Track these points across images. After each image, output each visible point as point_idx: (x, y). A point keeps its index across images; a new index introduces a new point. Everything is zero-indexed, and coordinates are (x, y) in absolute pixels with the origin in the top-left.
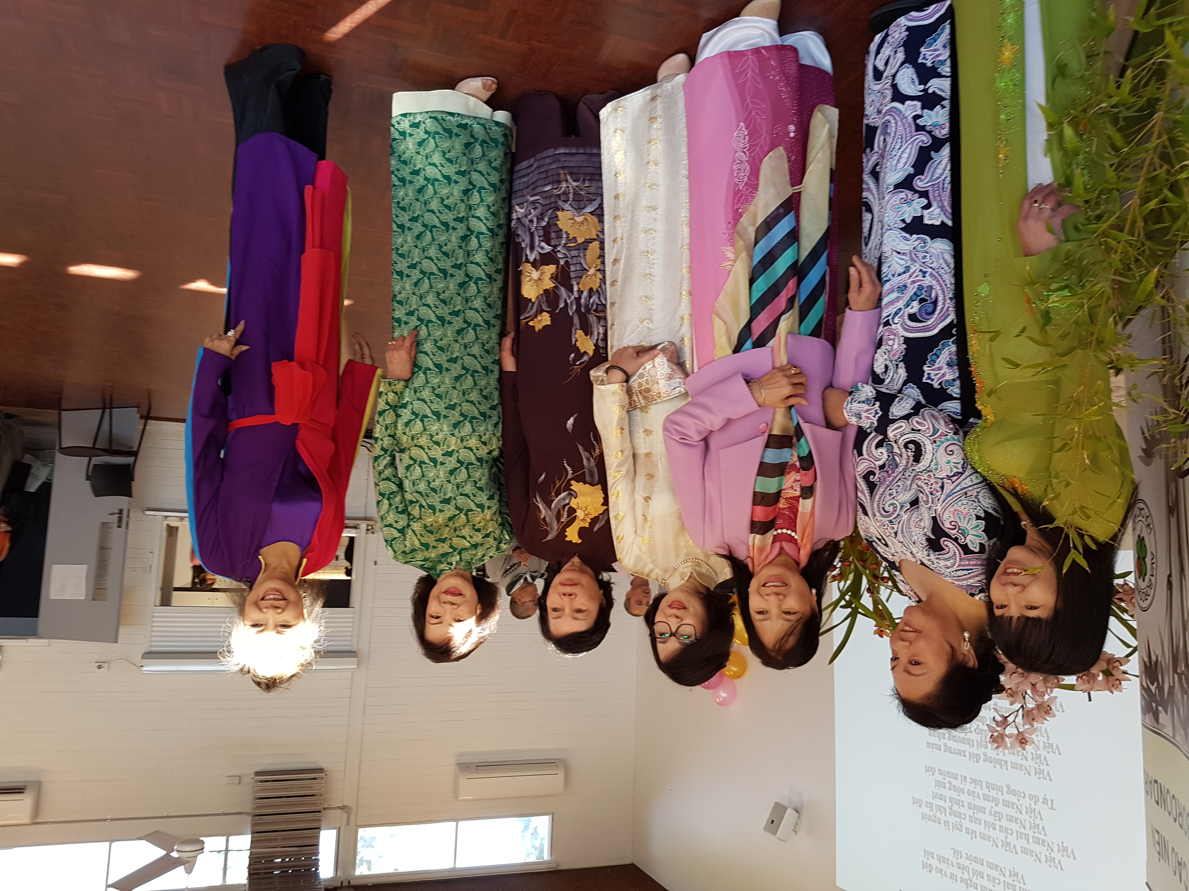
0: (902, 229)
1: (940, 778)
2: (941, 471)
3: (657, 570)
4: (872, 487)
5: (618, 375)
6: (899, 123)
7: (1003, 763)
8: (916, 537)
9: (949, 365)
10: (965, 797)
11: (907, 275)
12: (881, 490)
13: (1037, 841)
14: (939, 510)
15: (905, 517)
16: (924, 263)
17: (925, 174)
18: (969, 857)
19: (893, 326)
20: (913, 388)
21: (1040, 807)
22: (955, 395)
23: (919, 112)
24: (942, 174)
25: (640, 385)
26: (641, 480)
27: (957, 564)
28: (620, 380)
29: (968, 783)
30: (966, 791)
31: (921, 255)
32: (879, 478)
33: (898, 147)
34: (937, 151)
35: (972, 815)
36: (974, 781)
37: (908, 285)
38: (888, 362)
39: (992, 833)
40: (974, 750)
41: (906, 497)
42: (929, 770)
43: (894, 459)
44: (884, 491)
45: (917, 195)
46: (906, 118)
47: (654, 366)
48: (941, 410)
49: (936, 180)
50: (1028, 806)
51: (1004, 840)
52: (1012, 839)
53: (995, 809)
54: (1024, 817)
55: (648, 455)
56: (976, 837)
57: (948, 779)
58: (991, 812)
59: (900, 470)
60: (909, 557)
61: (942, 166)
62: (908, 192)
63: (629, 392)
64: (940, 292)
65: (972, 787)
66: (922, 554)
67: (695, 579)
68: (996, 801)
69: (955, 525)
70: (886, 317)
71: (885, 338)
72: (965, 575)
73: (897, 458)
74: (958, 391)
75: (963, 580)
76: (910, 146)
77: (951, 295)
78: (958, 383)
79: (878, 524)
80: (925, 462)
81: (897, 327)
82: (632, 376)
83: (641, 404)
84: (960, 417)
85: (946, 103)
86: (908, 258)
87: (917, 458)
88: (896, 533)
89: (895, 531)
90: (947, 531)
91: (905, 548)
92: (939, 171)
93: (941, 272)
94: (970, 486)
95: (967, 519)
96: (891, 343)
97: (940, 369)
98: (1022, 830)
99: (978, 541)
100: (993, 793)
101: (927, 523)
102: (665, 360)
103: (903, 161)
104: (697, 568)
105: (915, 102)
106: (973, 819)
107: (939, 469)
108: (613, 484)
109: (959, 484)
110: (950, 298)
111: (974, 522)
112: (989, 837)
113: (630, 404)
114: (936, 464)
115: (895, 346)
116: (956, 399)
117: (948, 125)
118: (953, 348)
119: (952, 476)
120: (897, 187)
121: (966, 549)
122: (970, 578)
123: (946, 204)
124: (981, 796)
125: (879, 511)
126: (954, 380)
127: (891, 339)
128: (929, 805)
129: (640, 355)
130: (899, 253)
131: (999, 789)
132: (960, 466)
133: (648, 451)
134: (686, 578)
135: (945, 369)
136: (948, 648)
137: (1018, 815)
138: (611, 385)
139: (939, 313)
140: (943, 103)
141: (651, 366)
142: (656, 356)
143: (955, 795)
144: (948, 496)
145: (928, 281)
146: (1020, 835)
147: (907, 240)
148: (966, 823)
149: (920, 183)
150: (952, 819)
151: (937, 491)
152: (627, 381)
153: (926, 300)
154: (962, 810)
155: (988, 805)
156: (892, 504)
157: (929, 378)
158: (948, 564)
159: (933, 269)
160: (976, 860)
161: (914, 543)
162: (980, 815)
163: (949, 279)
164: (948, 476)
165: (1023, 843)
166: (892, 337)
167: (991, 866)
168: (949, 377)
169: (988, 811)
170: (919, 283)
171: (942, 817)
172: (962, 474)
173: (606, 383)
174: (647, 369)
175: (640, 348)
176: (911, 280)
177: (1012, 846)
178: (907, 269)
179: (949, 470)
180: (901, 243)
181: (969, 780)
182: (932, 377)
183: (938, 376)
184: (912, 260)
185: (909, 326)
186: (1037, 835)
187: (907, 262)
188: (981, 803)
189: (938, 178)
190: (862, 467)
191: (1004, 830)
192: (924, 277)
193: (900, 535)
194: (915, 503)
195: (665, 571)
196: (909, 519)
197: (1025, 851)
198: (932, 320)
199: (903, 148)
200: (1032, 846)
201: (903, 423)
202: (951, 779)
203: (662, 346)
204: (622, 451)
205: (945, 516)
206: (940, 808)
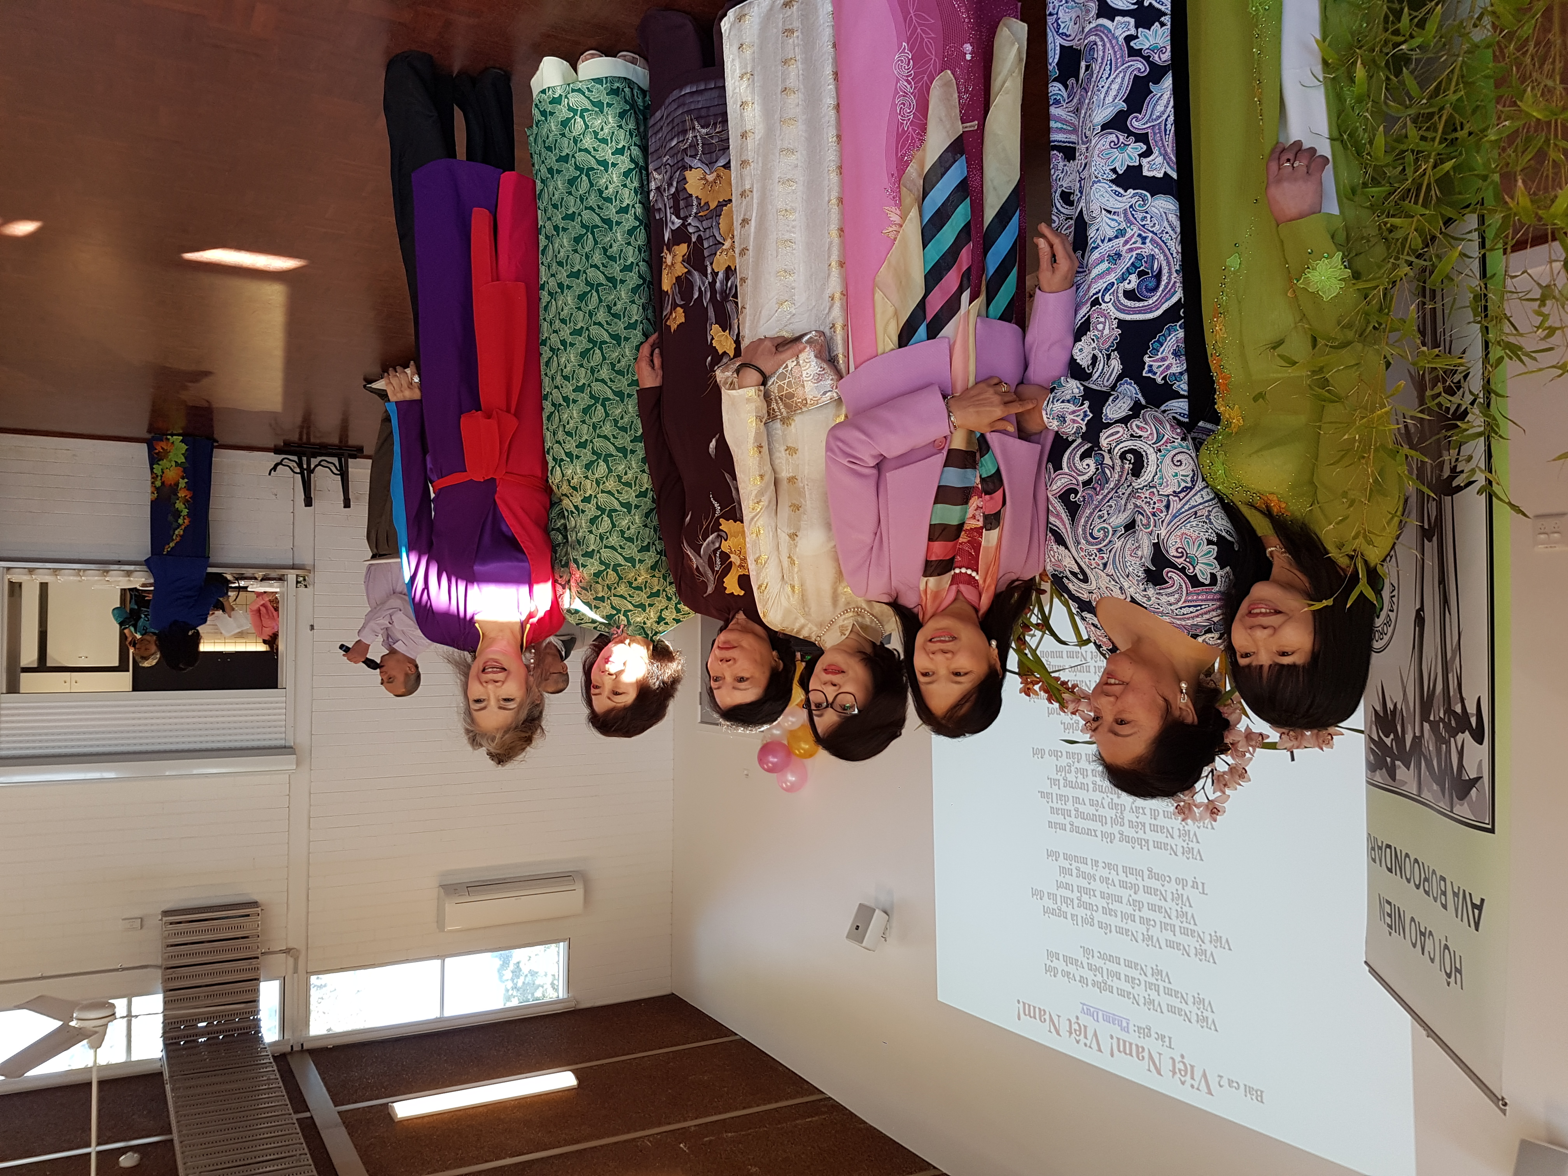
0: (1111, 181)
1: (1066, 864)
2: (1168, 485)
3: (810, 625)
4: (1073, 510)
5: (752, 376)
6: (1108, 45)
7: (1143, 843)
8: (1131, 569)
9: (1176, 354)
10: (1097, 886)
11: (1122, 240)
12: (1088, 511)
13: (1185, 932)
14: (1163, 534)
15: (1119, 544)
16: (1143, 226)
17: (1144, 111)
18: (1102, 956)
19: (1104, 306)
20: (1130, 384)
21: (1189, 892)
22: (1182, 393)
23: (1133, 32)
24: (1163, 113)
25: (781, 388)
26: (785, 510)
27: (1183, 600)
28: (755, 383)
29: (1100, 868)
30: (1097, 878)
31: (1139, 216)
32: (1084, 497)
33: (1106, 75)
34: (1157, 82)
35: (1106, 906)
36: (1108, 866)
37: (1123, 253)
38: (1097, 352)
39: (1130, 926)
40: (1108, 828)
41: (1119, 520)
42: (1052, 854)
43: (1104, 472)
44: (1091, 514)
45: (1132, 139)
46: (1117, 38)
47: (798, 363)
48: (1164, 411)
49: (1156, 120)
50: (1175, 892)
51: (1145, 933)
52: (1155, 932)
53: (1134, 897)
54: (1169, 905)
55: (792, 480)
56: (1110, 932)
57: (1075, 865)
58: (1129, 901)
59: (1111, 486)
60: (1117, 593)
61: (1163, 102)
62: (1119, 134)
63: (767, 397)
64: (1164, 264)
65: (1105, 873)
66: (1134, 588)
67: (858, 634)
68: (1135, 888)
69: (1182, 552)
70: (1094, 294)
71: (1093, 320)
72: (1191, 612)
73: (1107, 471)
74: (1185, 387)
75: (1188, 619)
76: (1121, 75)
77: (1178, 268)
78: (1186, 377)
79: (1082, 554)
80: (1147, 475)
81: (1108, 307)
82: (770, 377)
83: (782, 414)
84: (1187, 420)
85: (1166, 19)
86: (1122, 219)
87: (1137, 471)
88: (1105, 565)
89: (1104, 561)
90: (1173, 560)
91: (1113, 583)
92: (1160, 108)
93: (1165, 237)
94: (1201, 504)
95: (1197, 544)
96: (1100, 327)
97: (1163, 359)
98: (1167, 920)
99: (1209, 571)
100: (1131, 879)
101: (1146, 551)
102: (812, 355)
103: (1113, 93)
104: (860, 619)
105: (1127, 19)
106: (1106, 911)
107: (1165, 484)
108: (753, 519)
109: (1188, 502)
110: (1176, 271)
111: (1206, 548)
112: (1127, 930)
113: (769, 413)
114: (1162, 478)
115: (1106, 332)
116: (1183, 397)
117: (1169, 48)
118: (1181, 334)
119: (1180, 492)
120: (1105, 127)
121: (1194, 581)
122: (1197, 616)
123: (1169, 150)
124: (1117, 883)
125: (1085, 538)
126: (1181, 373)
127: (1101, 323)
128: (1052, 896)
129: (780, 349)
130: (1110, 212)
131: (1139, 873)
132: (1189, 479)
133: (791, 474)
134: (847, 633)
135: (1171, 360)
136: (1161, 702)
137: (1162, 903)
138: (745, 389)
139: (1163, 291)
140: (1162, 19)
141: (795, 363)
142: (801, 351)
143: (1084, 883)
144: (1175, 517)
145: (1148, 249)
146: (1164, 926)
147: (1119, 195)
148: (1099, 916)
149: (1136, 123)
150: (1081, 912)
151: (1162, 512)
152: (764, 383)
153: (1148, 273)
154: (1093, 901)
155: (1125, 893)
156: (1103, 529)
157: (1150, 371)
158: (1172, 599)
159: (1156, 234)
160: (1111, 958)
161: (1128, 576)
162: (1115, 906)
163: (1175, 247)
164: (1174, 492)
165: (1169, 935)
166: (1102, 320)
167: (1129, 964)
168: (1175, 369)
169: (1125, 901)
170: (1139, 251)
171: (1070, 911)
172: (1191, 489)
173: (737, 387)
174: (790, 368)
175: (780, 341)
176: (1128, 246)
177: (1155, 939)
178: (1121, 233)
179: (1177, 484)
180: (1111, 199)
181: (1101, 865)
182: (1155, 370)
183: (1161, 369)
184: (1127, 220)
185: (1126, 306)
186: (1185, 925)
187: (1119, 224)
188: (1117, 891)
189: (1159, 117)
190: (1060, 483)
191: (1144, 921)
192: (1144, 243)
193: (1110, 567)
194: (1130, 526)
195: (821, 625)
196: (1123, 547)
197: (1170, 944)
198: (1155, 298)
199: (1112, 77)
200: (1180, 938)
201: (1120, 428)
202: (1079, 865)
203: (808, 336)
204: (762, 476)
205: (1170, 542)
206: (1066, 900)
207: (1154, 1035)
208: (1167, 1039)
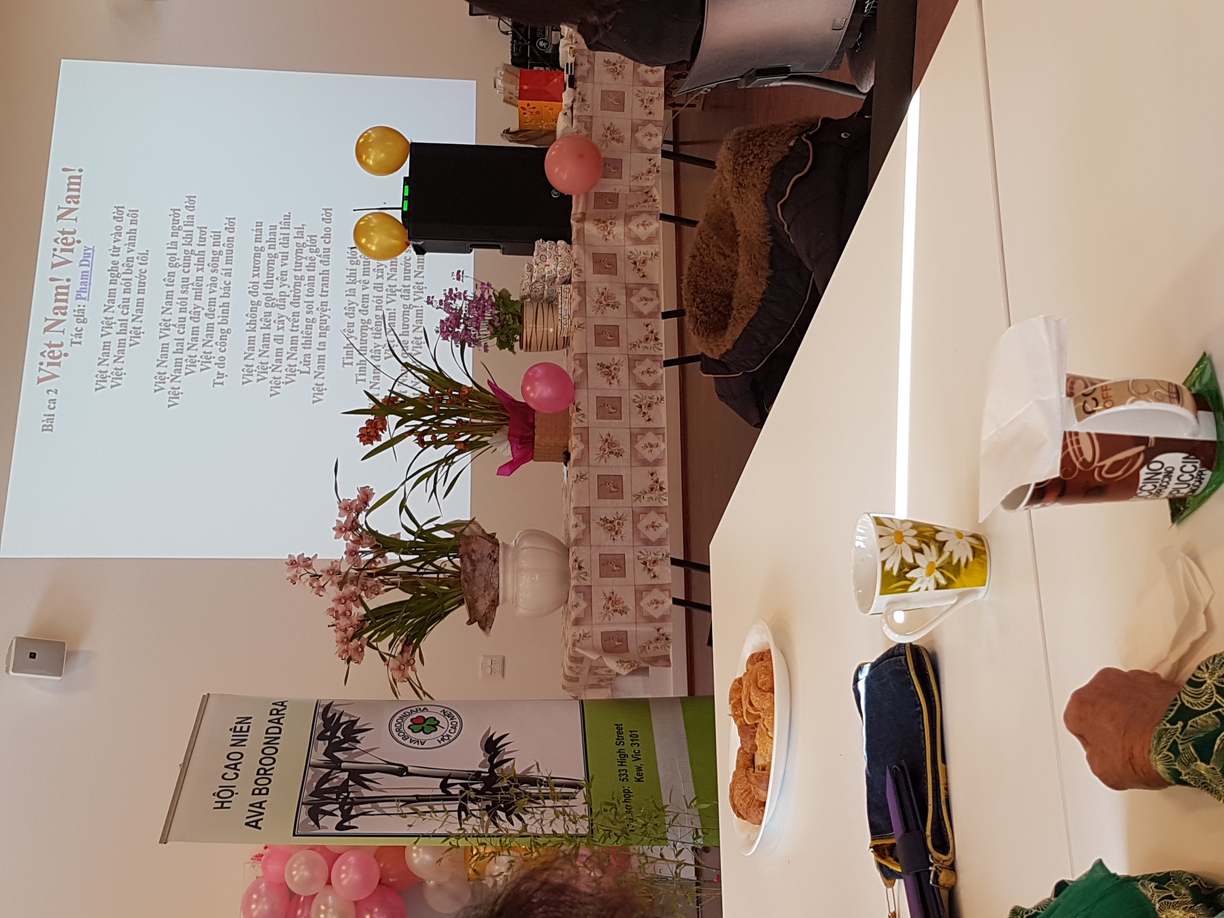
7: (252, 326)
10: (207, 274)
18: (142, 273)
21: (214, 369)
30: (214, 274)
35: (190, 282)
36: (227, 286)
39: (176, 307)
40: (262, 290)
42: (230, 223)
50: (212, 355)
51: (171, 322)
52: (174, 332)
53: (203, 313)
54: (200, 349)
56: (167, 285)
57: (224, 250)
58: (198, 307)
98: (186, 346)
100: (218, 311)
106: (185, 282)
112: (171, 303)
124: (213, 295)
128: (191, 220)
131: (225, 320)
137: (201, 342)
143: (208, 259)
146: (180, 342)
150: (180, 254)
154: (193, 268)
155: (204, 303)
160: (142, 284)
165: (173, 347)
167: (140, 303)
169: (198, 303)
171: (180, 240)
177: (167, 332)
181: (228, 279)
186: (184, 363)
188: (206, 295)
191: (182, 323)
200: (172, 357)
206: (189, 235)
207: (80, 326)
208: (78, 340)
